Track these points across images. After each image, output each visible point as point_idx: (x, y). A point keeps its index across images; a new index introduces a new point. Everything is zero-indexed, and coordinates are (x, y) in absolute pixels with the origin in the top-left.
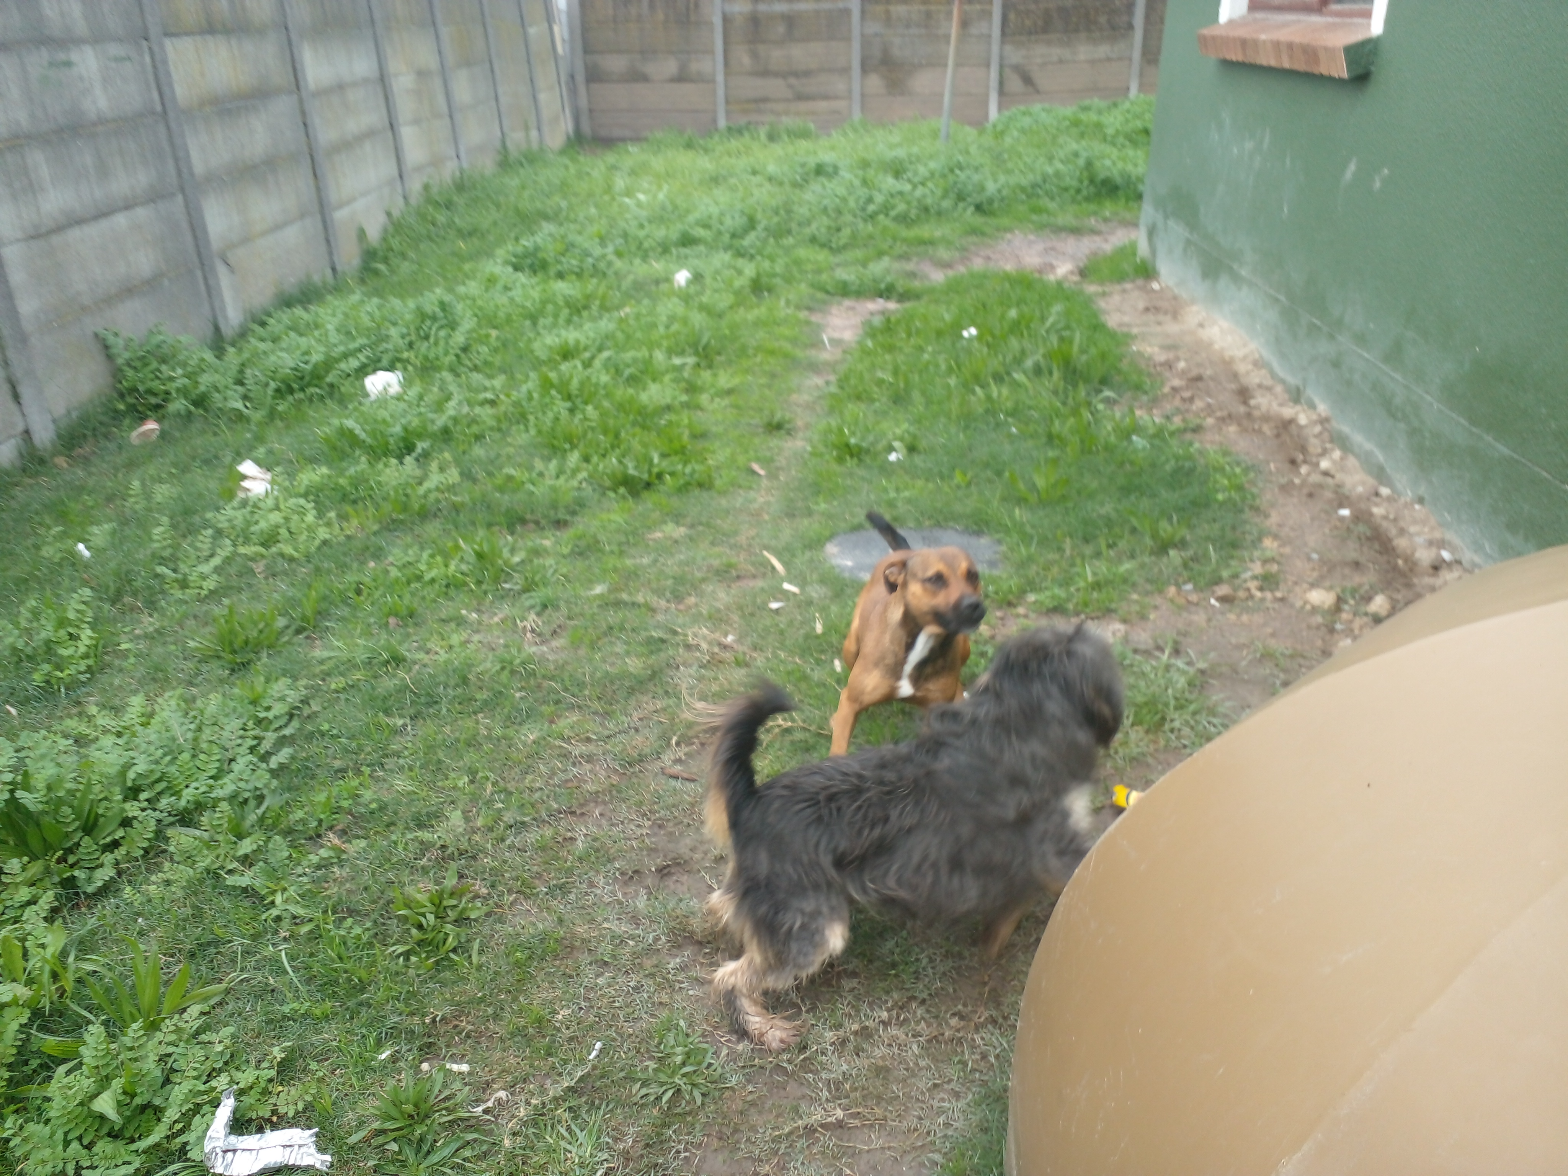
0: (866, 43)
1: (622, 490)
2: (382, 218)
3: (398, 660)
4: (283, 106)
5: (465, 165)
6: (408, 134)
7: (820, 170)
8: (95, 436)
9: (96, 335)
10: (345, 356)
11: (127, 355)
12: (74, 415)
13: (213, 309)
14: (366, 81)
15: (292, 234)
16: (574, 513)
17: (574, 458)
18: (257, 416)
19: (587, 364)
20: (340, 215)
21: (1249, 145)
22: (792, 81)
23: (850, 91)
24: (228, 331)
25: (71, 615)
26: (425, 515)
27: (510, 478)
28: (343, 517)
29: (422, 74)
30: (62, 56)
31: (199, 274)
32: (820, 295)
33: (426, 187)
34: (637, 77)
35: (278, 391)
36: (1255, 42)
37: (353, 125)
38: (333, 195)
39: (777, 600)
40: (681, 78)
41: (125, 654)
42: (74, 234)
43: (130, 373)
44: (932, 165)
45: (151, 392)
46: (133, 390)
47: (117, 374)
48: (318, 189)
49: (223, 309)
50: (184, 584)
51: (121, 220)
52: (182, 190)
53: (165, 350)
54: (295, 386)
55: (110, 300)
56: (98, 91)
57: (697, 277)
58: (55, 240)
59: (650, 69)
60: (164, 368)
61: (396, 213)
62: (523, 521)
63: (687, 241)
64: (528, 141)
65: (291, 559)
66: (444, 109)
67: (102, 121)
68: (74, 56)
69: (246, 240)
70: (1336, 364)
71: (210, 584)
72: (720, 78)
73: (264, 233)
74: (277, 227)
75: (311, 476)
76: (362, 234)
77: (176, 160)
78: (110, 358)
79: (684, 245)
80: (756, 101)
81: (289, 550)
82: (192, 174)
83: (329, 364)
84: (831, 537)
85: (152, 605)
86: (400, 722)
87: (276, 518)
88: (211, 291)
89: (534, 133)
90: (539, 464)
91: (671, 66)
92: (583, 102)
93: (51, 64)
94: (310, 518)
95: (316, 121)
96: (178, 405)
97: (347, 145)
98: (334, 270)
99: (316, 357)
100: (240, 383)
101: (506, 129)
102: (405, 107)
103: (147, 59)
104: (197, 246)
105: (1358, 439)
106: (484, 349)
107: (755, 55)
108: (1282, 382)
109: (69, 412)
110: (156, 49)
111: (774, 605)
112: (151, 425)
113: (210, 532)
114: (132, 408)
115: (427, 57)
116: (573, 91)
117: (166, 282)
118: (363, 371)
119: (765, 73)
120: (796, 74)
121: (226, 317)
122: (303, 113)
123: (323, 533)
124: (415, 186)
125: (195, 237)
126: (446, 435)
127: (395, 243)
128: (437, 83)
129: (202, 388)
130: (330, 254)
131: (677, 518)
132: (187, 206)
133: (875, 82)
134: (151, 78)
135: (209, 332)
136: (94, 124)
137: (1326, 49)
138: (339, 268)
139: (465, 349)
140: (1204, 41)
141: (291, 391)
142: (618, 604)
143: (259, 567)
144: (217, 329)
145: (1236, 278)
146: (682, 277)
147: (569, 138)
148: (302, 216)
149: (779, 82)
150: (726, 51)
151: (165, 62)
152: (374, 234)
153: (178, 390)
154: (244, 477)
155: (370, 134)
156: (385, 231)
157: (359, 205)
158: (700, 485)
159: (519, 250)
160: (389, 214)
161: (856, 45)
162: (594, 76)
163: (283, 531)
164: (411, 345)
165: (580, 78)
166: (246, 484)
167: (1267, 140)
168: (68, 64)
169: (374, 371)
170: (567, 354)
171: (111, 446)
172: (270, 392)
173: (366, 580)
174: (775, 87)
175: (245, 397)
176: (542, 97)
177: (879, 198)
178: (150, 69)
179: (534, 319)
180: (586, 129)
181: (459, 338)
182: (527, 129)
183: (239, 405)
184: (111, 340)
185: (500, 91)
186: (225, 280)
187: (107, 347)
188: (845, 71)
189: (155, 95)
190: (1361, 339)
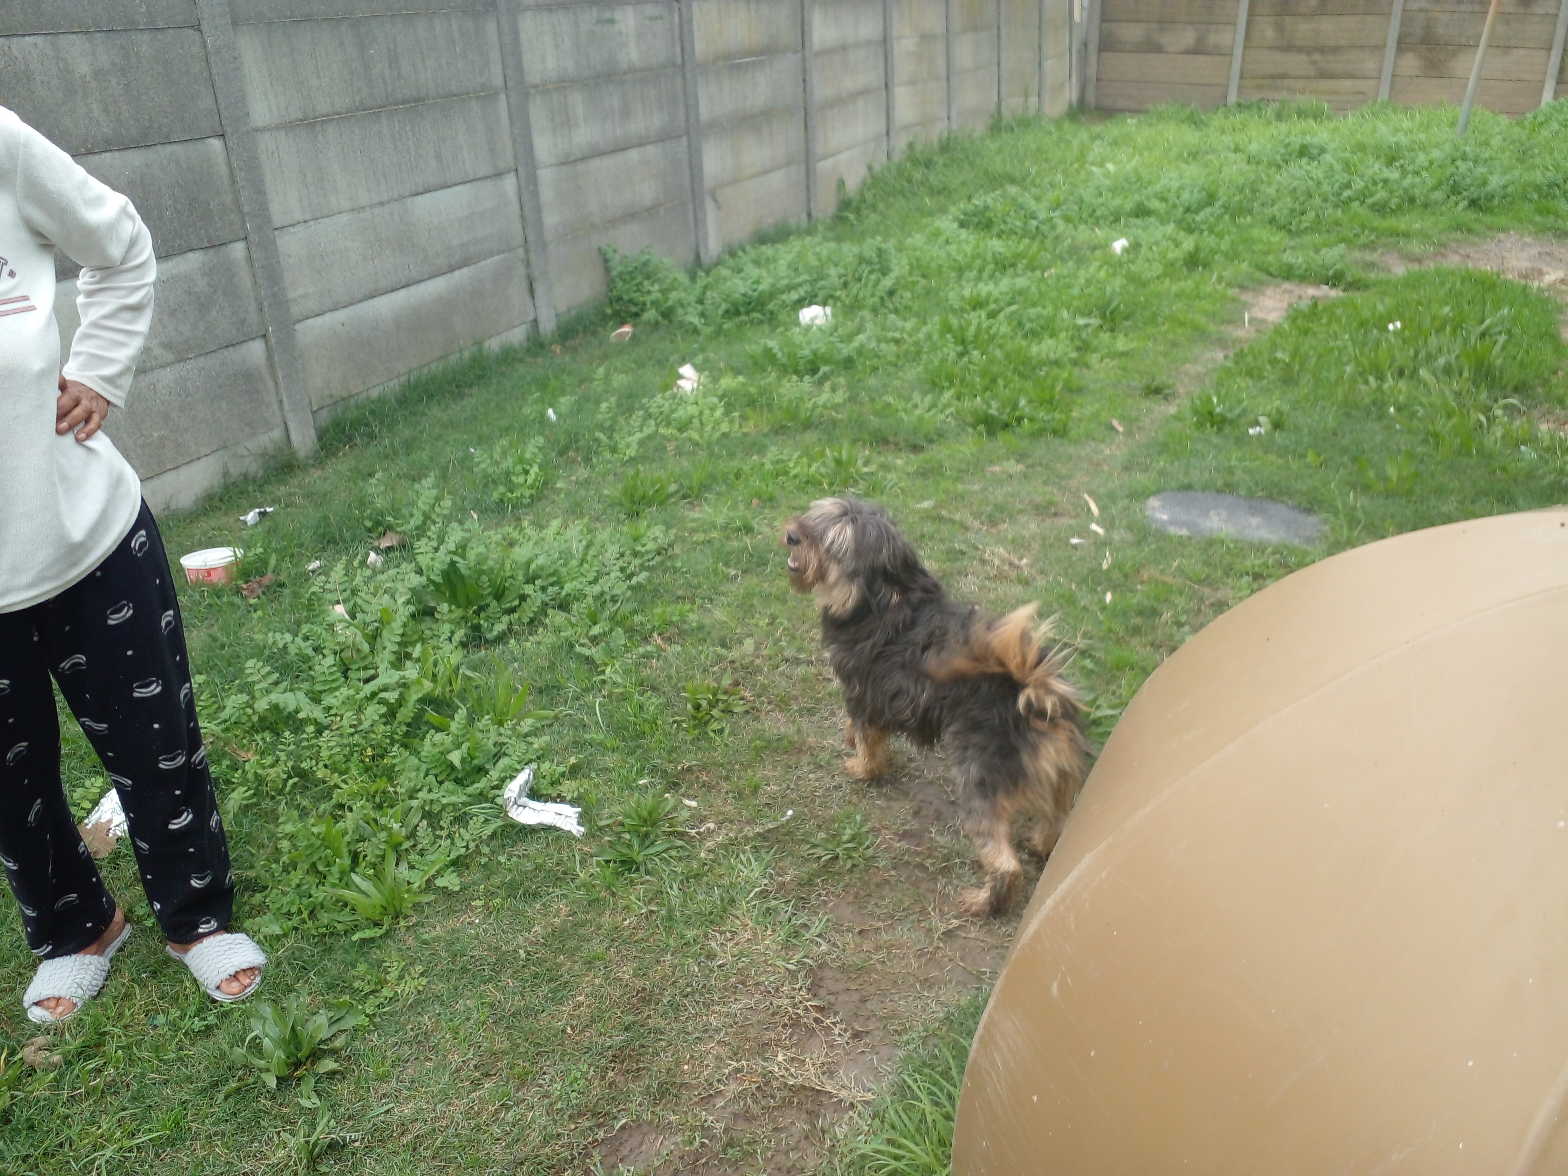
0: (1407, 19)
1: (981, 428)
2: (863, 172)
3: (748, 530)
4: (787, 63)
5: (954, 127)
6: (902, 94)
7: (1303, 152)
8: (585, 332)
9: (600, 249)
10: (790, 288)
11: (620, 269)
12: (573, 313)
13: (697, 239)
14: (869, 43)
15: (776, 180)
16: (931, 441)
17: (948, 395)
19: (992, 315)
20: (823, 166)
22: (1317, 57)
23: (1380, 71)
24: (706, 260)
25: (528, 455)
26: (807, 425)
28: (744, 418)
29: (926, 38)
30: (608, 15)
31: (690, 207)
32: (1258, 275)
33: (911, 146)
34: (1152, 47)
37: (849, 84)
38: (820, 148)
39: (1080, 536)
40: (1196, 50)
41: (559, 491)
42: (596, 163)
43: (620, 284)
44: (1435, 154)
45: (631, 301)
46: (619, 299)
47: (610, 284)
48: (807, 140)
49: (706, 240)
50: (614, 450)
51: (634, 154)
52: (688, 133)
53: (651, 268)
55: (614, 222)
56: (632, 45)
57: (1134, 248)
58: (580, 167)
59: (1167, 39)
60: (646, 283)
61: (877, 168)
62: (886, 442)
64: (1026, 109)
65: (697, 444)
66: (944, 73)
67: (631, 70)
68: (617, 15)
69: (735, 181)
71: (631, 452)
72: (1238, 51)
73: (752, 177)
74: (765, 172)
75: (728, 382)
76: (841, 184)
77: (687, 107)
78: (607, 270)
79: (1137, 216)
80: (1273, 77)
81: (695, 436)
82: (698, 120)
83: (772, 294)
84: (1157, 493)
85: (587, 460)
86: (733, 572)
87: (692, 410)
88: (699, 223)
89: (1033, 100)
90: (916, 397)
91: (1188, 37)
92: (1092, 71)
93: (598, 21)
94: (718, 413)
95: (816, 81)
96: (651, 315)
97: (840, 102)
98: (809, 215)
99: (764, 286)
101: (1003, 95)
102: (903, 68)
103: (677, 19)
104: (692, 183)
106: (908, 295)
107: (1280, 29)
109: (569, 311)
110: (684, 10)
111: (1075, 541)
112: (627, 329)
113: (641, 413)
114: (616, 313)
115: (933, 22)
116: (1084, 60)
117: (662, 212)
118: (801, 303)
119: (1289, 48)
120: (1322, 50)
121: (707, 248)
122: (805, 71)
123: (725, 427)
124: (900, 144)
125: (692, 175)
126: (848, 363)
127: (869, 196)
128: (940, 47)
129: (670, 303)
130: (809, 200)
131: (1021, 457)
132: (689, 147)
133: (1411, 62)
134: (677, 35)
135: (691, 258)
136: (625, 73)
138: (814, 213)
139: (891, 293)
141: (738, 313)
142: (941, 519)
143: (670, 447)
144: (698, 257)
146: (1119, 245)
147: (1071, 106)
148: (788, 164)
149: (1304, 57)
151: (691, 21)
152: (852, 184)
153: (653, 303)
154: (681, 377)
155: (865, 92)
156: (864, 183)
157: (843, 158)
158: (1055, 432)
159: (970, 207)
160: (870, 168)
161: (1395, 21)
162: (1107, 45)
163: (696, 421)
164: (845, 285)
165: (1093, 47)
166: (681, 383)
168: (612, 21)
169: (810, 304)
170: (977, 304)
171: (595, 342)
172: (720, 312)
174: (1297, 63)
175: (702, 315)
176: (1050, 63)
177: (1358, 184)
178: (677, 28)
179: (960, 271)
180: (1091, 98)
181: (887, 283)
182: (1026, 95)
183: (696, 321)
184: (610, 255)
185: (1004, 57)
186: (711, 215)
187: (606, 261)
188: (1379, 48)
189: (678, 50)
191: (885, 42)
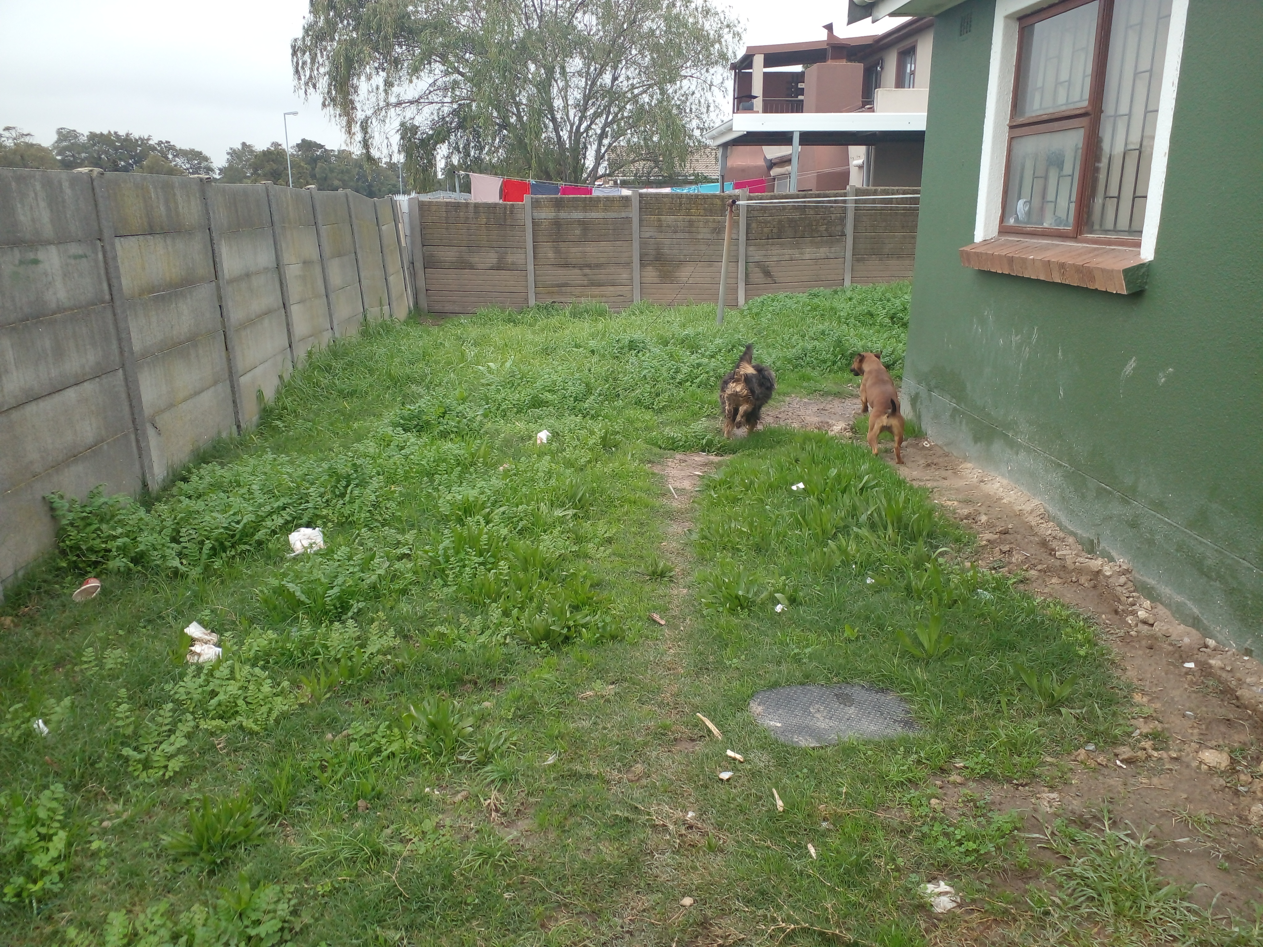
0: (643, 244)
1: (545, 645)
2: (276, 381)
3: (378, 854)
4: (205, 292)
5: (337, 335)
6: (296, 312)
8: (39, 593)
9: (44, 498)
10: (271, 514)
11: (71, 516)
12: (20, 574)
13: (142, 467)
14: (266, 269)
15: (207, 398)
16: (506, 671)
17: (494, 613)
18: (195, 573)
20: (244, 380)
21: (1016, 339)
22: (587, 271)
23: (631, 280)
24: (154, 487)
26: (372, 679)
27: (442, 635)
28: (296, 684)
29: (306, 263)
30: (31, 256)
31: (133, 437)
32: (656, 450)
33: (310, 354)
34: (463, 265)
35: (213, 548)
36: (1024, 261)
37: (257, 305)
38: (240, 364)
39: (726, 770)
40: (499, 267)
41: (96, 854)
42: (32, 409)
43: (73, 532)
45: (91, 550)
46: (76, 548)
47: (60, 533)
48: (229, 360)
49: (151, 467)
50: (146, 765)
51: (71, 394)
52: (123, 366)
53: (105, 509)
54: (228, 544)
55: (57, 466)
56: (59, 284)
57: (555, 435)
58: (15, 415)
59: (475, 259)
60: (104, 527)
61: (286, 378)
62: (464, 684)
63: (537, 403)
64: (382, 315)
65: (252, 733)
66: (323, 291)
67: (60, 309)
68: (41, 255)
69: (171, 406)
70: (1134, 525)
71: (175, 765)
72: (531, 268)
73: (185, 400)
74: (197, 393)
75: (258, 640)
76: (260, 395)
77: (120, 340)
78: (54, 518)
80: (558, 286)
81: (249, 723)
82: (132, 352)
83: (257, 522)
84: (752, 696)
85: (117, 792)
87: (233, 688)
88: (142, 452)
89: (386, 308)
90: (464, 620)
91: (492, 258)
92: (421, 283)
93: (21, 262)
94: (266, 688)
95: (229, 305)
96: (118, 563)
97: (251, 322)
98: (239, 427)
99: (248, 518)
100: (175, 540)
101: (366, 307)
102: (295, 290)
103: (100, 256)
104: (133, 414)
105: (1166, 590)
107: (557, 251)
108: (1074, 534)
109: (16, 573)
110: (108, 248)
111: (725, 775)
112: (94, 583)
114: (74, 566)
115: (310, 251)
116: (414, 275)
117: (105, 447)
118: (288, 527)
119: (566, 265)
120: (589, 266)
121: (153, 475)
122: (220, 298)
123: (280, 705)
124: (301, 353)
125: (131, 406)
126: (375, 592)
127: (288, 402)
128: (318, 270)
129: (142, 547)
130: (236, 413)
131: (602, 674)
132: (126, 379)
133: (651, 274)
134: (102, 272)
135: (138, 486)
136: (54, 313)
137: (1103, 270)
138: (243, 425)
140: (967, 256)
141: (224, 549)
142: (575, 776)
143: (221, 742)
144: (145, 485)
145: (1012, 444)
146: (543, 435)
147: (410, 312)
148: (215, 383)
149: (577, 271)
150: (534, 247)
151: (115, 258)
152: (269, 394)
153: (118, 548)
154: (193, 641)
155: (268, 312)
156: (278, 392)
157: (258, 371)
158: (614, 638)
159: (406, 413)
160: (281, 377)
161: (636, 245)
162: (430, 263)
163: (240, 702)
164: (328, 503)
165: (419, 265)
166: (197, 648)
167: (1035, 337)
168: (36, 262)
169: (297, 527)
170: (468, 509)
171: (54, 603)
172: (205, 551)
173: (328, 756)
174: (574, 275)
175: (180, 555)
176: (391, 279)
177: (684, 369)
178: (102, 264)
180: (423, 304)
181: (370, 496)
182: (381, 305)
183: (176, 563)
184: (58, 503)
185: (362, 275)
186: (153, 441)
187: (52, 509)
188: (628, 264)
189: (105, 286)
190: (1159, 506)
191: (279, 267)
